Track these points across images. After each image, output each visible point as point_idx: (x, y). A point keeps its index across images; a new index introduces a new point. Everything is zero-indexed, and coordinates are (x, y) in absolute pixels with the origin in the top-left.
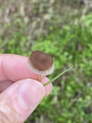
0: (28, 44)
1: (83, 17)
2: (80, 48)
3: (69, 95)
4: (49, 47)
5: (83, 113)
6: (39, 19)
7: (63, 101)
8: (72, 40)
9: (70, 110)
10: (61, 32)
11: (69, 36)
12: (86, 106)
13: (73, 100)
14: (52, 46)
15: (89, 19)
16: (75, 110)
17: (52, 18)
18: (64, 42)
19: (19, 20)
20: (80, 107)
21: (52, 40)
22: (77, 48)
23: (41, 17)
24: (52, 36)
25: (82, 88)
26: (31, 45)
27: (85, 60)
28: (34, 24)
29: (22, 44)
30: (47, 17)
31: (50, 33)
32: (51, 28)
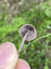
0: (9, 19)
1: (41, 4)
2: (39, 22)
11: (33, 15)
12: (42, 55)
19: (4, 5)
26: (11, 20)
27: (42, 29)
29: (6, 19)
30: (20, 3)
31: (22, 13)
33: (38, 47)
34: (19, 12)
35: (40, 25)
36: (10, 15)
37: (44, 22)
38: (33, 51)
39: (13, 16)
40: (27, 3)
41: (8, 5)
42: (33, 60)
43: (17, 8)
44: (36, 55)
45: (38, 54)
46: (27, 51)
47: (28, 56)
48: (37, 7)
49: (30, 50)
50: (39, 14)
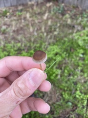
0: (46, 47)
1: (74, 34)
2: (72, 51)
3: (66, 75)
4: (56, 49)
5: (73, 85)
6: (51, 34)
7: (63, 77)
8: (68, 46)
9: (66, 82)
10: (63, 41)
11: (67, 44)
12: (75, 81)
13: (68, 78)
14: (58, 48)
15: (77, 35)
16: (69, 83)
17: (58, 34)
18: (64, 47)
19: (41, 34)
20: (71, 81)
21: (58, 45)
22: (71, 50)
23: (53, 33)
24: (58, 43)
25: (72, 72)
26: (47, 47)
27: (74, 57)
28: (49, 37)
29: (43, 47)
30: (56, 33)
31: (57, 41)
32: (58, 39)
33: (71, 73)
34: (55, 41)
35: (73, 53)
36: (47, 43)
37: (77, 50)
38: (66, 77)
39: (49, 44)
40: (61, 33)
41: (45, 34)
42: (67, 85)
43: (53, 37)
44: (69, 80)
45: (71, 79)
46: (61, 76)
47: (62, 81)
48: (71, 37)
49: (64, 76)
50: (72, 43)
